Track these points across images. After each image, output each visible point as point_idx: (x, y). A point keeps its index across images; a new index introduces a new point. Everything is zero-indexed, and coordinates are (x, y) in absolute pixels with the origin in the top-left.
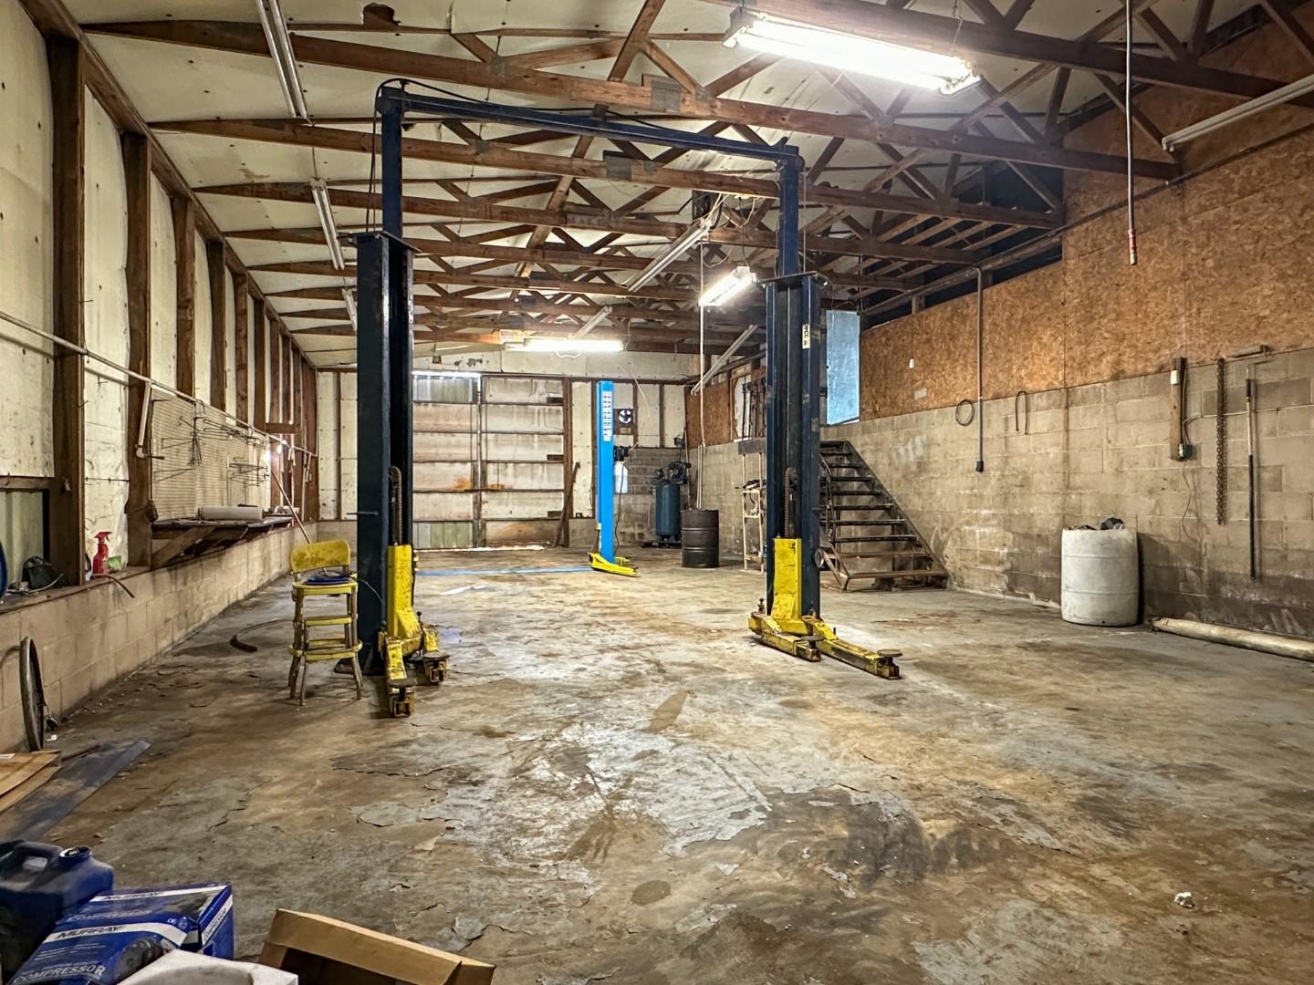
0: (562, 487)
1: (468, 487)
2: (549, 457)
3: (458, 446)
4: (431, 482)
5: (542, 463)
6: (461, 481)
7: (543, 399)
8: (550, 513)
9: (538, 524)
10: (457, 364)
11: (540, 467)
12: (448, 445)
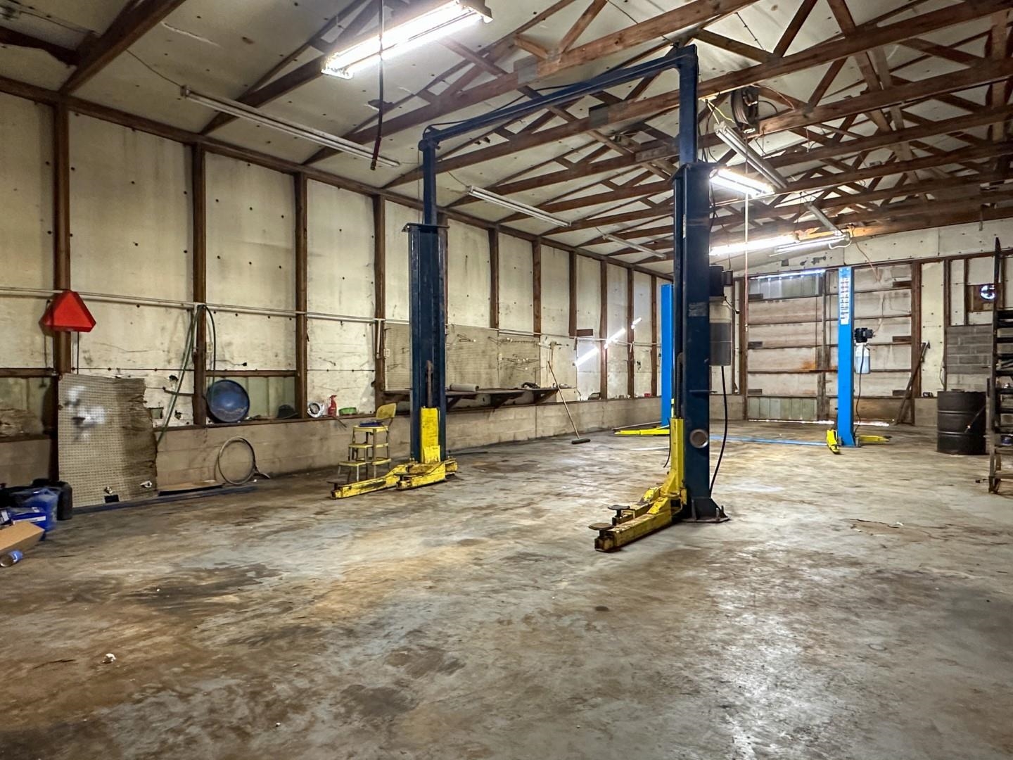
0: (910, 367)
1: (813, 368)
2: (895, 339)
3: (805, 333)
4: (781, 364)
5: (888, 345)
6: (807, 363)
7: (890, 284)
8: (895, 392)
9: (882, 402)
10: (803, 264)
11: (885, 349)
12: (796, 334)
